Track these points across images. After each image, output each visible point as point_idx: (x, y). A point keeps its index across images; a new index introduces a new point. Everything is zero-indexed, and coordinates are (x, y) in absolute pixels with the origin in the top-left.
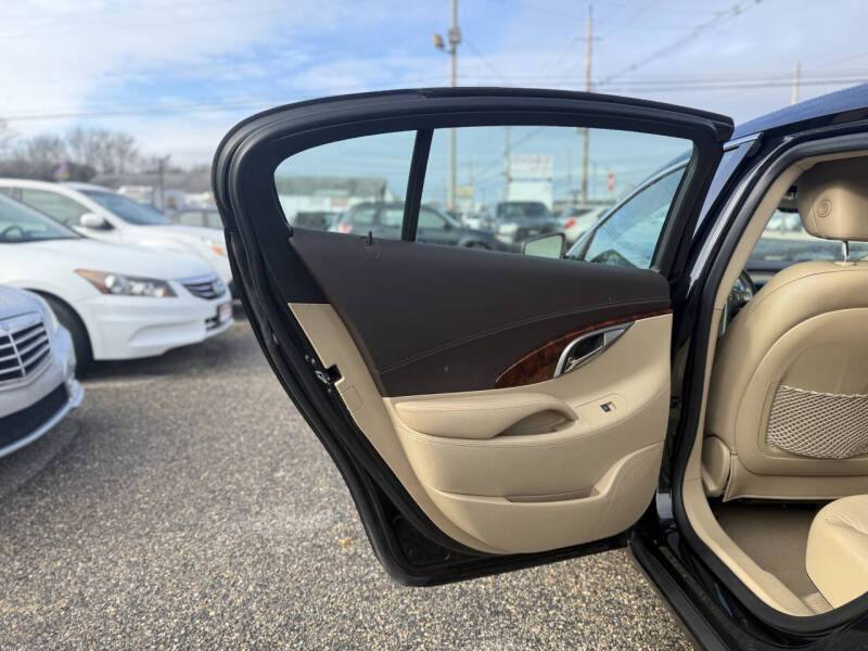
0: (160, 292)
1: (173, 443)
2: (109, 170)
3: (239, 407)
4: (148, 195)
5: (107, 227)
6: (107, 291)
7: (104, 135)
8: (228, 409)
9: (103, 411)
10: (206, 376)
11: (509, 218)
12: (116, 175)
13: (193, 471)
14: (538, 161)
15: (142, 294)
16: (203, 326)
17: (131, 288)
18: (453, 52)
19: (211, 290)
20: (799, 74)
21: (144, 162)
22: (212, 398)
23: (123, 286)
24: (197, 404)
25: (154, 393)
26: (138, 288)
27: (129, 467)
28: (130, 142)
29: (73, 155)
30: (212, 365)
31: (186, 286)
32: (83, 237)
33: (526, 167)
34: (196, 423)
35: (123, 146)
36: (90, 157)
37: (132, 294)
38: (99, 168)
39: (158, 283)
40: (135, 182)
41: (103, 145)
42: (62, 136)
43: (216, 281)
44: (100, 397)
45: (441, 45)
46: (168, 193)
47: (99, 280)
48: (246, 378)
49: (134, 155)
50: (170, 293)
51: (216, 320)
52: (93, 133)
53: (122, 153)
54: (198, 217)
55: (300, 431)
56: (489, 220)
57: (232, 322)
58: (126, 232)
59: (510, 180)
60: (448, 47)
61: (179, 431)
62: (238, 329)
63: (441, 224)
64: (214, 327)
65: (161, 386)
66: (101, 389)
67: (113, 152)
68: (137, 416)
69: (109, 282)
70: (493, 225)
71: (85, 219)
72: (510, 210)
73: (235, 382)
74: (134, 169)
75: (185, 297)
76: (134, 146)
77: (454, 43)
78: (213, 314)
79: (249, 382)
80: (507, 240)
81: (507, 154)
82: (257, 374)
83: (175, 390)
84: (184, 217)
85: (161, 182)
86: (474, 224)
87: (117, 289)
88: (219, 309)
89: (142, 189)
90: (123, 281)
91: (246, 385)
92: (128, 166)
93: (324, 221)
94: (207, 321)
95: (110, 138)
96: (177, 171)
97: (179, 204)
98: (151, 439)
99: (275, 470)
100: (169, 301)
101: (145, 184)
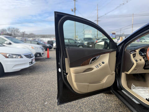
0: (19, 57)
1: (20, 94)
2: (15, 34)
3: (36, 83)
4: (21, 39)
5: (10, 44)
6: (7, 57)
7: (14, 28)
8: (34, 83)
9: (5, 85)
10: (30, 75)
11: (86, 41)
12: (16, 35)
13: (24, 103)
14: (90, 31)
15: (15, 58)
16: (29, 64)
17: (13, 56)
18: (75, 12)
19: (31, 56)
20: (133, 15)
21: (21, 33)
22: (30, 80)
23: (11, 56)
24: (27, 82)
25: (18, 79)
26: (14, 56)
27: (8, 102)
28: (18, 29)
29: (8, 32)
30: (31, 72)
31: (25, 55)
32: (4, 46)
33: (87, 32)
34: (27, 87)
35: (17, 30)
36: (11, 32)
37: (13, 58)
38: (13, 34)
39: (19, 55)
40: (19, 36)
41: (14, 30)
42: (6, 29)
43: (32, 54)
44: (5, 81)
45: (73, 11)
46: (25, 38)
47: (5, 55)
48: (38, 75)
49: (19, 32)
50: (21, 57)
51: (32, 62)
52: (12, 28)
53: (17, 31)
54: (30, 42)
55: (50, 89)
56: (82, 41)
57: (35, 62)
58: (14, 45)
59: (85, 34)
60: (74, 11)
61: (22, 90)
62: (37, 63)
63: (74, 42)
64: (31, 64)
65: (19, 77)
66: (6, 79)
67: (15, 31)
68: (13, 86)
69: (8, 55)
70: (83, 42)
71: (5, 42)
72: (86, 39)
73: (36, 76)
74: (19, 34)
75: (25, 58)
76: (19, 30)
77: (75, 10)
78: (31, 61)
79: (39, 76)
80: (86, 44)
81: (84, 30)
82: (40, 74)
83: (22, 79)
84: (27, 42)
85: (24, 36)
86: (80, 42)
87: (10, 57)
88: (32, 60)
89: (20, 37)
90: (11, 55)
91: (38, 77)
92: (18, 34)
93: (52, 42)
94: (30, 63)
95: (15, 29)
96: (27, 34)
97: (27, 40)
98: (15, 93)
99: (45, 102)
100: (21, 59)
101: (21, 37)
